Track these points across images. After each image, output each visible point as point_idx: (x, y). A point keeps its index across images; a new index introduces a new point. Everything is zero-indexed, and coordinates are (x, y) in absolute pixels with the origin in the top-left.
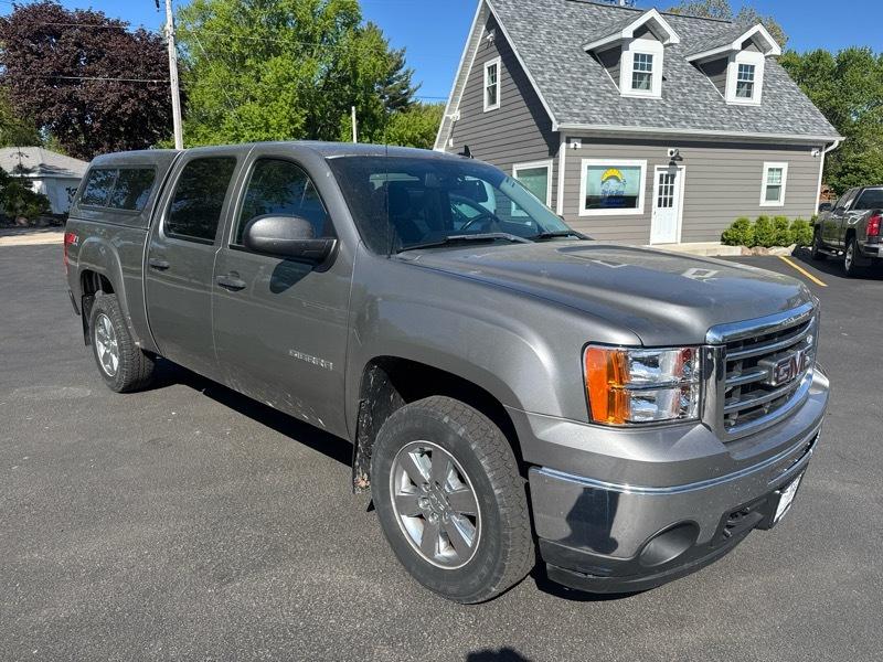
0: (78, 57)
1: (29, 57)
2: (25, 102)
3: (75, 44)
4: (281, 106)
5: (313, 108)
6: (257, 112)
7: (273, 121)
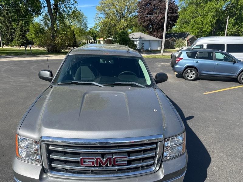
0: (154, 8)
1: (143, 10)
2: (141, 21)
3: (153, 6)
4: (208, 17)
5: (219, 17)
6: (200, 19)
7: (205, 22)
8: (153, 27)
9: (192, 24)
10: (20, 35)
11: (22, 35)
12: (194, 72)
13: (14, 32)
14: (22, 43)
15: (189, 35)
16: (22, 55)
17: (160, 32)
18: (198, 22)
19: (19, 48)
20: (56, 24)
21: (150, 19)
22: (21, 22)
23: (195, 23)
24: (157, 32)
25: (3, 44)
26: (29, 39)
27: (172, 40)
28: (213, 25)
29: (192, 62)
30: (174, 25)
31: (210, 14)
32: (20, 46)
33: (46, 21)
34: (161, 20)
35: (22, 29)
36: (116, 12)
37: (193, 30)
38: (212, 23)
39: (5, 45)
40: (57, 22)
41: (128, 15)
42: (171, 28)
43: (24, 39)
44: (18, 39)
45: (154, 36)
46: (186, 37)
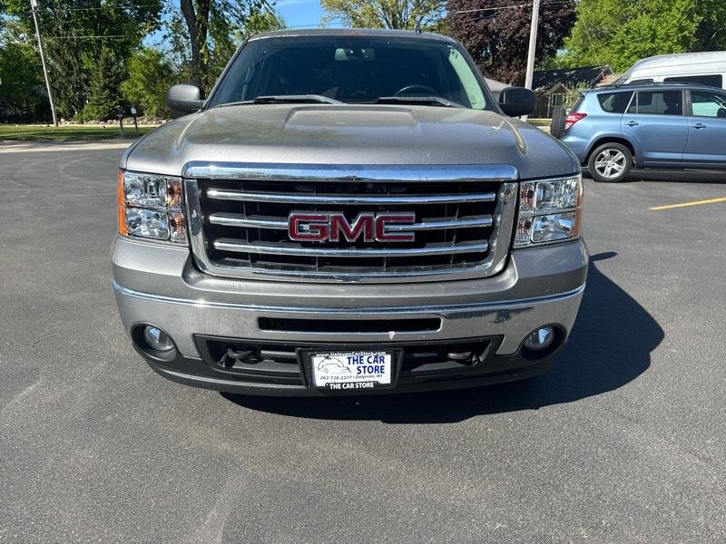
4: (673, 16)
5: (709, 14)
6: (646, 25)
7: (661, 32)
8: (494, 51)
9: (619, 39)
10: (103, 90)
11: (111, 89)
12: (620, 155)
13: (86, 81)
14: (109, 112)
15: (608, 72)
16: (112, 138)
17: (515, 66)
18: (639, 33)
19: (101, 125)
20: (206, 47)
21: (486, 28)
22: (105, 49)
23: (630, 36)
24: (508, 66)
25: (59, 116)
26: (130, 98)
27: (555, 92)
28: (689, 41)
29: (616, 123)
30: (560, 45)
31: (679, 6)
32: (105, 120)
33: (176, 38)
34: (518, 29)
35: (110, 71)
36: (380, 10)
37: (622, 59)
38: (686, 33)
39: (62, 120)
40: (209, 39)
41: (418, 18)
42: (552, 53)
43: (114, 99)
44: (100, 99)
45: (500, 80)
46: (598, 81)
